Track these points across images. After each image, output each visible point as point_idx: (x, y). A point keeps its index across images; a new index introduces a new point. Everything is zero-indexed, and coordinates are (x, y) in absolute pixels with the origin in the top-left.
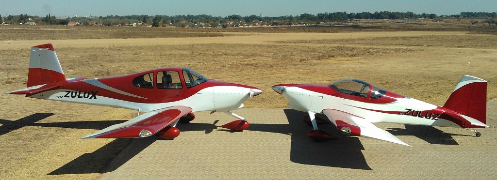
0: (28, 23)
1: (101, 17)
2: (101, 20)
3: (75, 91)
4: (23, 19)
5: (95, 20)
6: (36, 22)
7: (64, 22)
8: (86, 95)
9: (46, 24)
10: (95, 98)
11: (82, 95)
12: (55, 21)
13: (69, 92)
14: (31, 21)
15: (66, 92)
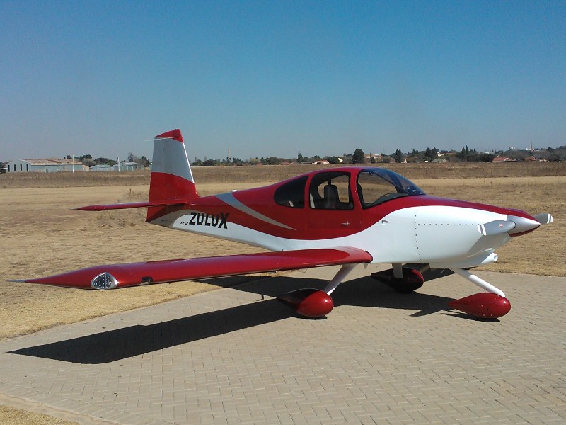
0: (436, 160)
1: (549, 149)
2: (549, 153)
3: (201, 213)
4: (430, 154)
5: (538, 153)
6: (448, 159)
7: (487, 158)
8: (215, 221)
9: (462, 161)
10: (226, 227)
11: (210, 220)
12: (473, 157)
13: (195, 215)
14: (441, 157)
15: (192, 214)
